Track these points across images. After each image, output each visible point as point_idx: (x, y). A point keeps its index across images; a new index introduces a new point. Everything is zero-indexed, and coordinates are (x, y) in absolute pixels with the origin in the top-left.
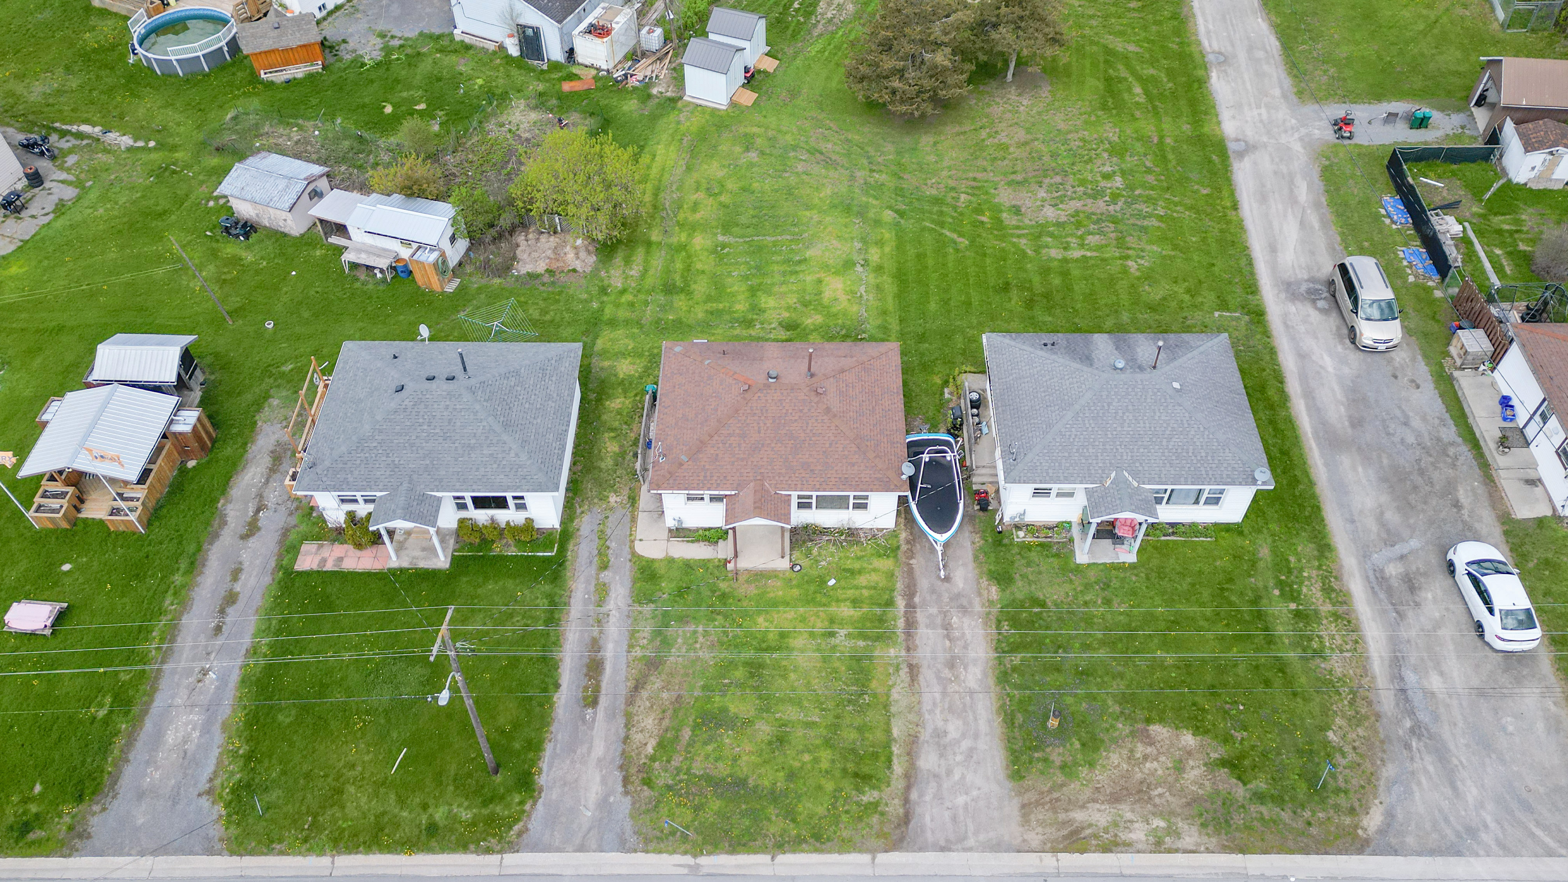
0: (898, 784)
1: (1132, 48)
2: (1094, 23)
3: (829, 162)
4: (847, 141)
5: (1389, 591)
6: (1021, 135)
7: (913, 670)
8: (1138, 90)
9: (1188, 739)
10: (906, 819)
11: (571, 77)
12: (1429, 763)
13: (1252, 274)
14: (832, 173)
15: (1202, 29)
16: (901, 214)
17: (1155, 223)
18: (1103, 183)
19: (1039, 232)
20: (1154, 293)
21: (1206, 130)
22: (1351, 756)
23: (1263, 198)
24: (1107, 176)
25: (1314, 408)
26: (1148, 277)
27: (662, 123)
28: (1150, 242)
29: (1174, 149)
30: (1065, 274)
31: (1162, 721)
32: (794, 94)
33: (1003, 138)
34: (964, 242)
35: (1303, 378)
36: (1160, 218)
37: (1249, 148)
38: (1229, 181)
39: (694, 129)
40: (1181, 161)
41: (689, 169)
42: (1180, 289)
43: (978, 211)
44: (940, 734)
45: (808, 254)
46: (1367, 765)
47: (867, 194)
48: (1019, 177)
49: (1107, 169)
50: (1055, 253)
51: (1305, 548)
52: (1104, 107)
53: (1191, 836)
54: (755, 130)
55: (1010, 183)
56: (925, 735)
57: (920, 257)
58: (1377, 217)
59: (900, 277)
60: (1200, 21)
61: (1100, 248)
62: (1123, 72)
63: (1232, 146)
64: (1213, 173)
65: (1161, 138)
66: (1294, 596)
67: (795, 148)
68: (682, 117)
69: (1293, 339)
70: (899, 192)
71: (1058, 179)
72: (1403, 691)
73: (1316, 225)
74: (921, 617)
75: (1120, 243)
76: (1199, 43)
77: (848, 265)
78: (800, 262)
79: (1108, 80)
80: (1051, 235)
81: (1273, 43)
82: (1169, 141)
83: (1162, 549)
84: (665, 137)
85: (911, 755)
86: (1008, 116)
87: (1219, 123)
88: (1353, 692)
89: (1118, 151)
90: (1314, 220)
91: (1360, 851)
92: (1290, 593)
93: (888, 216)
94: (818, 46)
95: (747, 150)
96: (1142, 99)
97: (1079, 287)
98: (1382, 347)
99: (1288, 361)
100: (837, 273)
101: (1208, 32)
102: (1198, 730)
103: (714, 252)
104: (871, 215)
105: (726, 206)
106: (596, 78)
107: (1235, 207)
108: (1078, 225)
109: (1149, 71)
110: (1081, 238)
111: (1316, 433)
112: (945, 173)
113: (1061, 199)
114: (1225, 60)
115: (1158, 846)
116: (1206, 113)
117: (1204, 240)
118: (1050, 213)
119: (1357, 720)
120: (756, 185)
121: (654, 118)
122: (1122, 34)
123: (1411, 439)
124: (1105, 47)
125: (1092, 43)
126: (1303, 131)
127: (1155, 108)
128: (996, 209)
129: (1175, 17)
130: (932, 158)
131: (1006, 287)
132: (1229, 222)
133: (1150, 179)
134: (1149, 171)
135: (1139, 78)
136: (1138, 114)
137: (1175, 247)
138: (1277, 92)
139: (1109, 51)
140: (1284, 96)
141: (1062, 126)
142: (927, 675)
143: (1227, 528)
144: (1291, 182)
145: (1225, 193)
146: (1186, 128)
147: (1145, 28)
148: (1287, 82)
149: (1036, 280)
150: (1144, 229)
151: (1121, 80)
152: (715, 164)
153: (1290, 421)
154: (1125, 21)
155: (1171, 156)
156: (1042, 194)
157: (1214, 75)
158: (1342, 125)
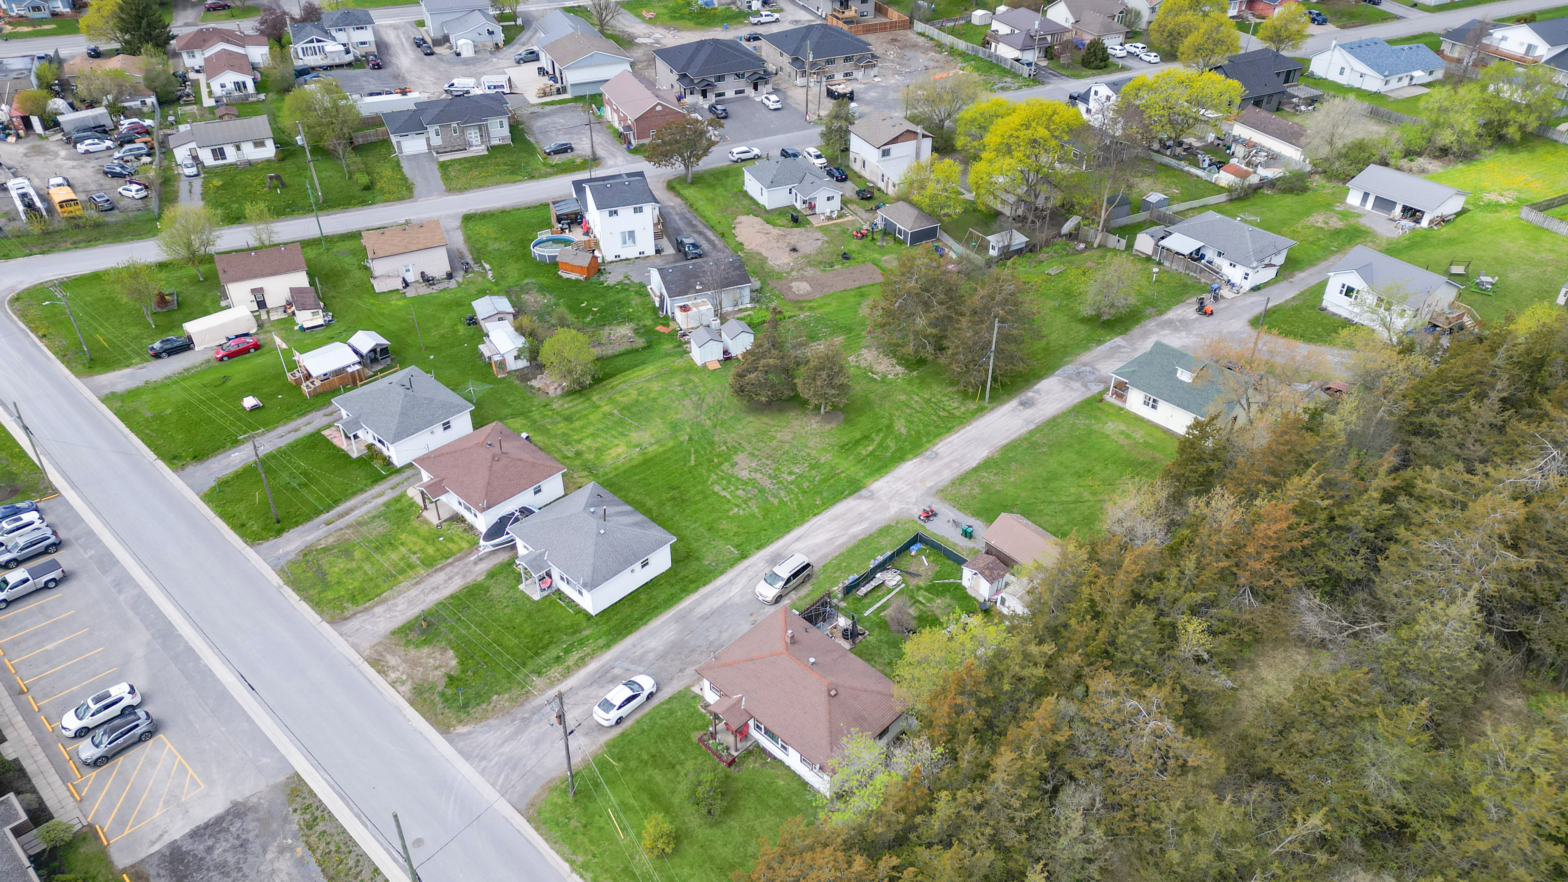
1: (903, 430)
2: (908, 411)
4: (720, 402)
5: (602, 676)
6: (788, 438)
8: (871, 448)
9: (453, 663)
10: (346, 619)
11: (667, 325)
12: (510, 730)
13: (772, 543)
14: (693, 411)
15: (949, 440)
16: (690, 440)
17: (776, 502)
18: (784, 475)
21: (866, 480)
22: (490, 707)
25: (698, 603)
26: (732, 519)
27: (666, 359)
29: (838, 479)
33: (779, 434)
35: (715, 590)
36: (781, 501)
37: (870, 498)
38: (834, 504)
39: (674, 367)
40: (832, 486)
41: (647, 381)
43: (720, 456)
44: (396, 605)
45: (632, 434)
46: (489, 714)
47: (691, 426)
48: (758, 453)
49: (797, 470)
50: (717, 488)
51: (601, 641)
52: (842, 447)
53: (405, 689)
54: (696, 379)
55: (750, 453)
56: (390, 603)
57: (667, 459)
59: (645, 462)
60: (955, 436)
61: (736, 497)
62: (878, 438)
64: (834, 497)
65: (842, 472)
67: (698, 394)
68: (678, 360)
69: (739, 574)
70: (705, 432)
73: (838, 543)
74: (448, 569)
75: (748, 500)
76: (935, 445)
77: (637, 446)
78: (624, 435)
79: (866, 437)
80: (729, 481)
81: (973, 464)
82: (843, 475)
84: (659, 364)
85: (377, 604)
86: (798, 427)
87: (877, 480)
88: (528, 692)
89: (815, 466)
90: (841, 541)
91: (442, 733)
92: (568, 650)
93: (684, 438)
95: (681, 385)
96: (865, 453)
97: (699, 506)
98: (760, 598)
99: (721, 580)
100: (628, 446)
101: (950, 442)
102: (462, 663)
103: (604, 415)
104: (679, 434)
105: (637, 401)
106: (674, 329)
107: (815, 515)
108: (746, 484)
109: (891, 444)
110: (737, 489)
112: (734, 435)
113: (756, 471)
114: (932, 458)
115: (392, 684)
116: (880, 473)
117: (781, 519)
118: (743, 473)
119: (513, 700)
120: (660, 400)
121: (668, 355)
122: (911, 422)
123: (712, 638)
124: (892, 424)
125: (889, 419)
126: (911, 506)
127: (863, 459)
128: (727, 460)
129: (950, 428)
130: (740, 426)
131: (675, 488)
132: (802, 518)
133: (807, 484)
134: (812, 481)
135: (881, 444)
136: (851, 457)
137: (765, 514)
138: (929, 484)
139: (890, 426)
140: (931, 488)
141: (811, 443)
143: (582, 611)
144: (861, 521)
145: (825, 506)
146: (860, 474)
147: (927, 425)
148: (944, 483)
150: (766, 500)
151: (871, 440)
152: (660, 384)
153: (680, 599)
154: (923, 418)
155: (831, 481)
156: (753, 465)
157: (915, 461)
158: (927, 513)
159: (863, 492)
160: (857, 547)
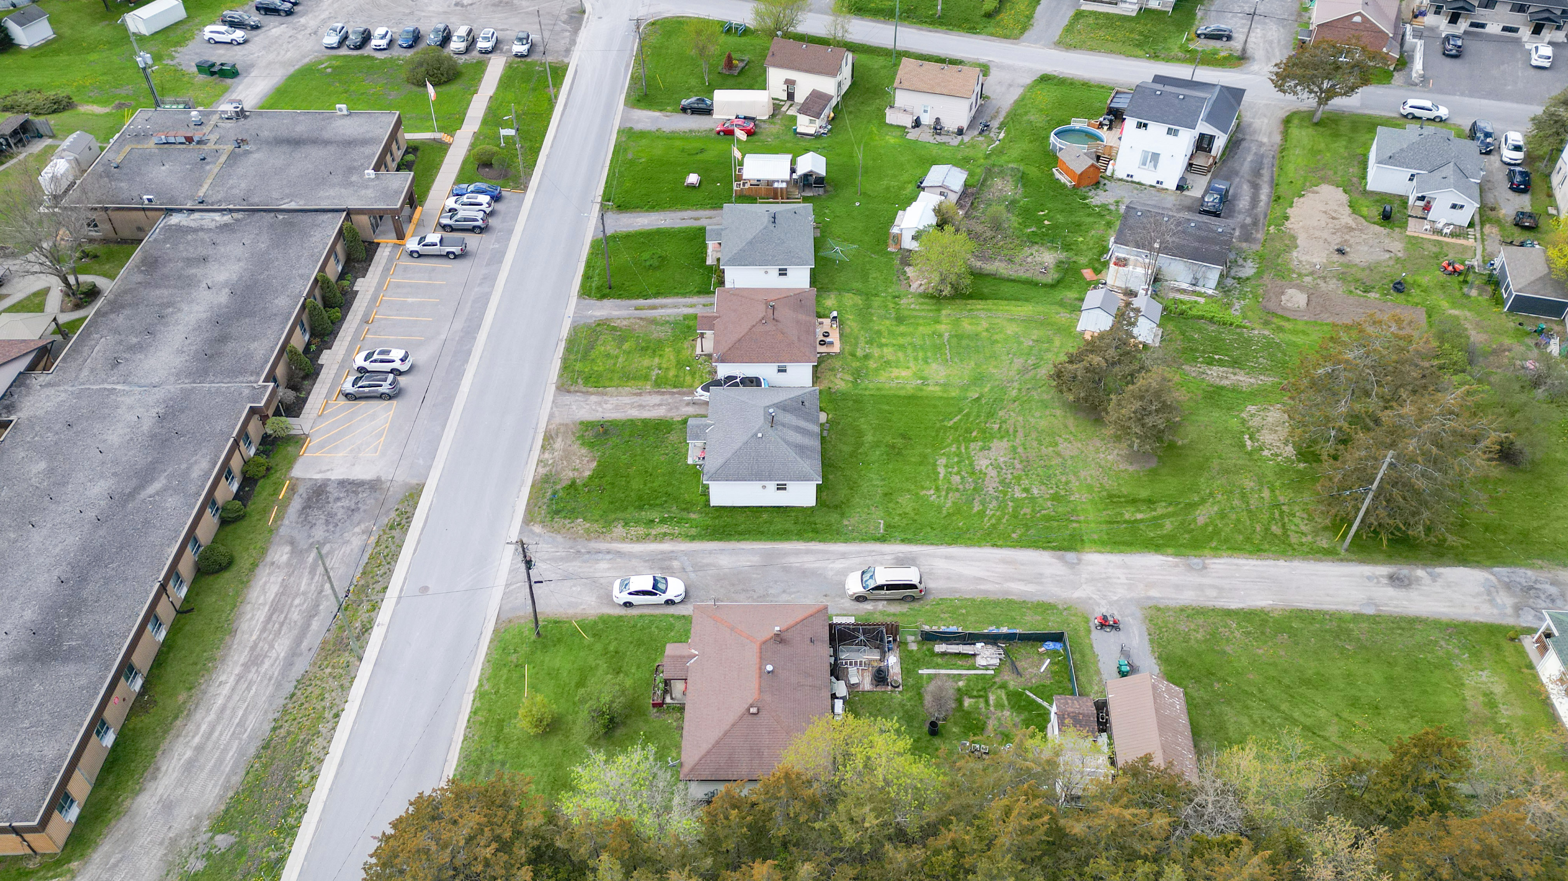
0: (584, 389)
1: (1203, 519)
2: (1237, 502)
5: (663, 560)
7: (640, 394)
8: (1141, 516)
9: (587, 473)
11: (1098, 272)
14: (1014, 373)
15: (1242, 562)
16: (976, 400)
18: (1018, 488)
19: (963, 457)
21: (1091, 545)
22: (568, 526)
27: (1053, 307)
28: (955, 503)
29: (1064, 526)
30: (921, 464)
31: (598, 466)
34: (949, 424)
36: (982, 511)
37: (1070, 565)
38: (1026, 547)
39: (1056, 319)
40: (1049, 528)
41: (1011, 320)
42: (908, 510)
43: (983, 432)
44: (606, 402)
45: (934, 364)
47: (995, 387)
48: (1020, 450)
49: (1035, 491)
52: (1113, 496)
53: (542, 471)
54: (1058, 342)
55: (1014, 446)
57: (934, 406)
59: (914, 397)
62: (1164, 511)
65: (1078, 522)
66: (661, 522)
68: (1062, 314)
70: (999, 400)
71: (1019, 467)
72: (601, 553)
74: (667, 396)
76: (1217, 557)
77: (923, 378)
78: (926, 361)
80: (960, 461)
82: (1075, 525)
84: (1041, 309)
86: (1092, 449)
88: (604, 532)
89: (1057, 498)
90: (989, 587)
91: (523, 522)
92: (666, 520)
93: (974, 395)
95: (1036, 341)
96: (1129, 517)
97: (908, 468)
100: (915, 374)
101: (1238, 565)
102: (591, 478)
103: (934, 332)
104: (973, 388)
105: (977, 335)
106: (1097, 277)
108: (972, 473)
109: (1168, 525)
110: (958, 474)
114: (1194, 569)
115: (540, 461)
118: (983, 462)
119: (587, 531)
120: (999, 345)
121: (1057, 304)
122: (1224, 516)
124: (1199, 504)
125: (1204, 498)
126: (1104, 603)
127: (1118, 522)
128: (985, 440)
130: (1037, 414)
132: (979, 541)
133: (1026, 511)
134: (1036, 511)
135: (1158, 518)
136: (1108, 513)
137: (951, 514)
138: (1154, 593)
139: (1192, 506)
140: (1150, 598)
142: (636, 399)
145: (1011, 544)
146: (1093, 536)
147: (1238, 530)
148: (1172, 604)
151: (1151, 508)
152: (1018, 329)
153: (789, 540)
154: (1246, 520)
155: (1055, 523)
156: (1002, 459)
159: (1071, 556)
160: (996, 603)
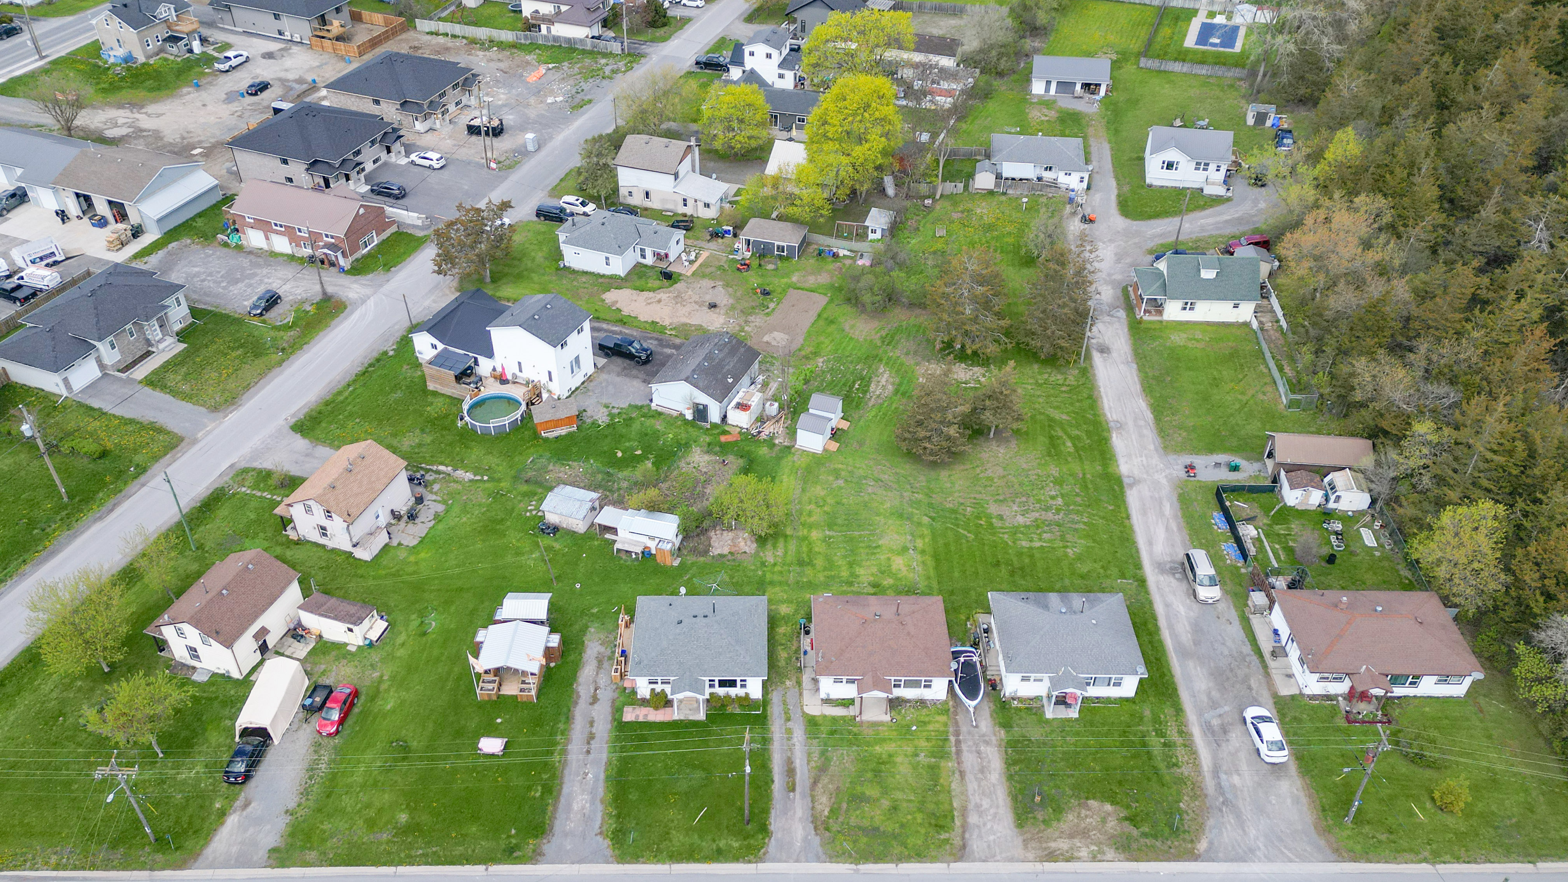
0: (958, 830)
1: (1065, 417)
2: (1041, 400)
3: (887, 487)
4: (897, 474)
5: (1213, 733)
6: (1000, 471)
7: (962, 773)
8: (1069, 444)
9: (1108, 807)
10: (964, 846)
11: (725, 432)
12: (1231, 819)
13: (1139, 558)
14: (889, 494)
15: (1106, 406)
16: (933, 519)
17: (1083, 527)
18: (1051, 502)
19: (1015, 531)
20: (1083, 568)
21: (1110, 470)
22: (1192, 815)
23: (1144, 512)
24: (1053, 498)
25: (1174, 635)
26: (1079, 558)
27: (784, 462)
28: (1080, 538)
29: (1092, 481)
30: (1032, 556)
31: (1094, 798)
32: (861, 444)
33: (989, 473)
34: (971, 536)
35: (1168, 618)
36: (1085, 523)
37: (1136, 482)
38: (1124, 501)
39: (803, 465)
40: (1096, 489)
41: (803, 490)
42: (1097, 566)
43: (978, 517)
44: (979, 805)
45: (880, 543)
46: (1200, 820)
47: (912, 507)
48: (1001, 498)
49: (1053, 493)
50: (1024, 544)
51: (1169, 711)
52: (1049, 454)
53: (1110, 854)
54: (840, 466)
55: (996, 501)
56: (971, 807)
57: (947, 545)
58: (1210, 525)
59: (936, 557)
60: (1105, 401)
61: (1050, 541)
62: (1060, 433)
63: (1126, 481)
64: (1116, 497)
65: (1084, 474)
66: (1163, 735)
67: (865, 478)
68: (795, 458)
69: (1162, 596)
70: (930, 505)
71: (1024, 499)
72: (1219, 784)
73: (1175, 529)
74: (964, 746)
75: (1063, 538)
76: (1105, 415)
77: (905, 549)
78: (876, 547)
79: (1051, 438)
80: (1022, 533)
81: (1149, 416)
82: (1088, 476)
83: (1092, 711)
84: (786, 470)
85: (964, 816)
86: (992, 459)
87: (1118, 466)
88: (1193, 784)
89: (1059, 482)
90: (1174, 526)
91: (1196, 860)
92: (1160, 734)
93: (925, 520)
94: (873, 413)
95: (837, 479)
96: (1072, 450)
97: (1040, 564)
98: (1210, 601)
99: (1159, 608)
100: (898, 554)
101: (1110, 408)
102: (1113, 803)
103: (824, 541)
104: (915, 519)
105: (828, 513)
106: (740, 433)
107: (1128, 517)
108: (1038, 527)
109: (1075, 432)
110: (1040, 534)
111: (1174, 649)
112: (956, 494)
113: (1027, 511)
114: (1121, 426)
115: (1094, 859)
116: (1110, 459)
117: (1111, 537)
118: (1020, 520)
119: (1195, 797)
120: (844, 501)
121: (779, 459)
122: (1058, 407)
123: (1226, 652)
124: (1048, 416)
125: (1041, 413)
127: (1080, 455)
128: (989, 517)
129: (1090, 397)
130: (948, 485)
131: (997, 564)
132: (1125, 527)
133: (1078, 499)
134: (1077, 495)
135: (1069, 437)
136: (1069, 459)
137: (1094, 541)
138: (1152, 447)
139: (1051, 420)
140: (1156, 450)
141: (1024, 466)
142: (969, 776)
143: (1127, 700)
144: (1161, 503)
145: (1123, 509)
146: (1099, 468)
147: (1072, 404)
148: (1158, 441)
149: (1015, 559)
150: (1075, 530)
151: (1059, 438)
152: (819, 488)
154: (1059, 399)
155: (1090, 486)
157: (1114, 435)
158: (1190, 468)
160: (1188, 523)
